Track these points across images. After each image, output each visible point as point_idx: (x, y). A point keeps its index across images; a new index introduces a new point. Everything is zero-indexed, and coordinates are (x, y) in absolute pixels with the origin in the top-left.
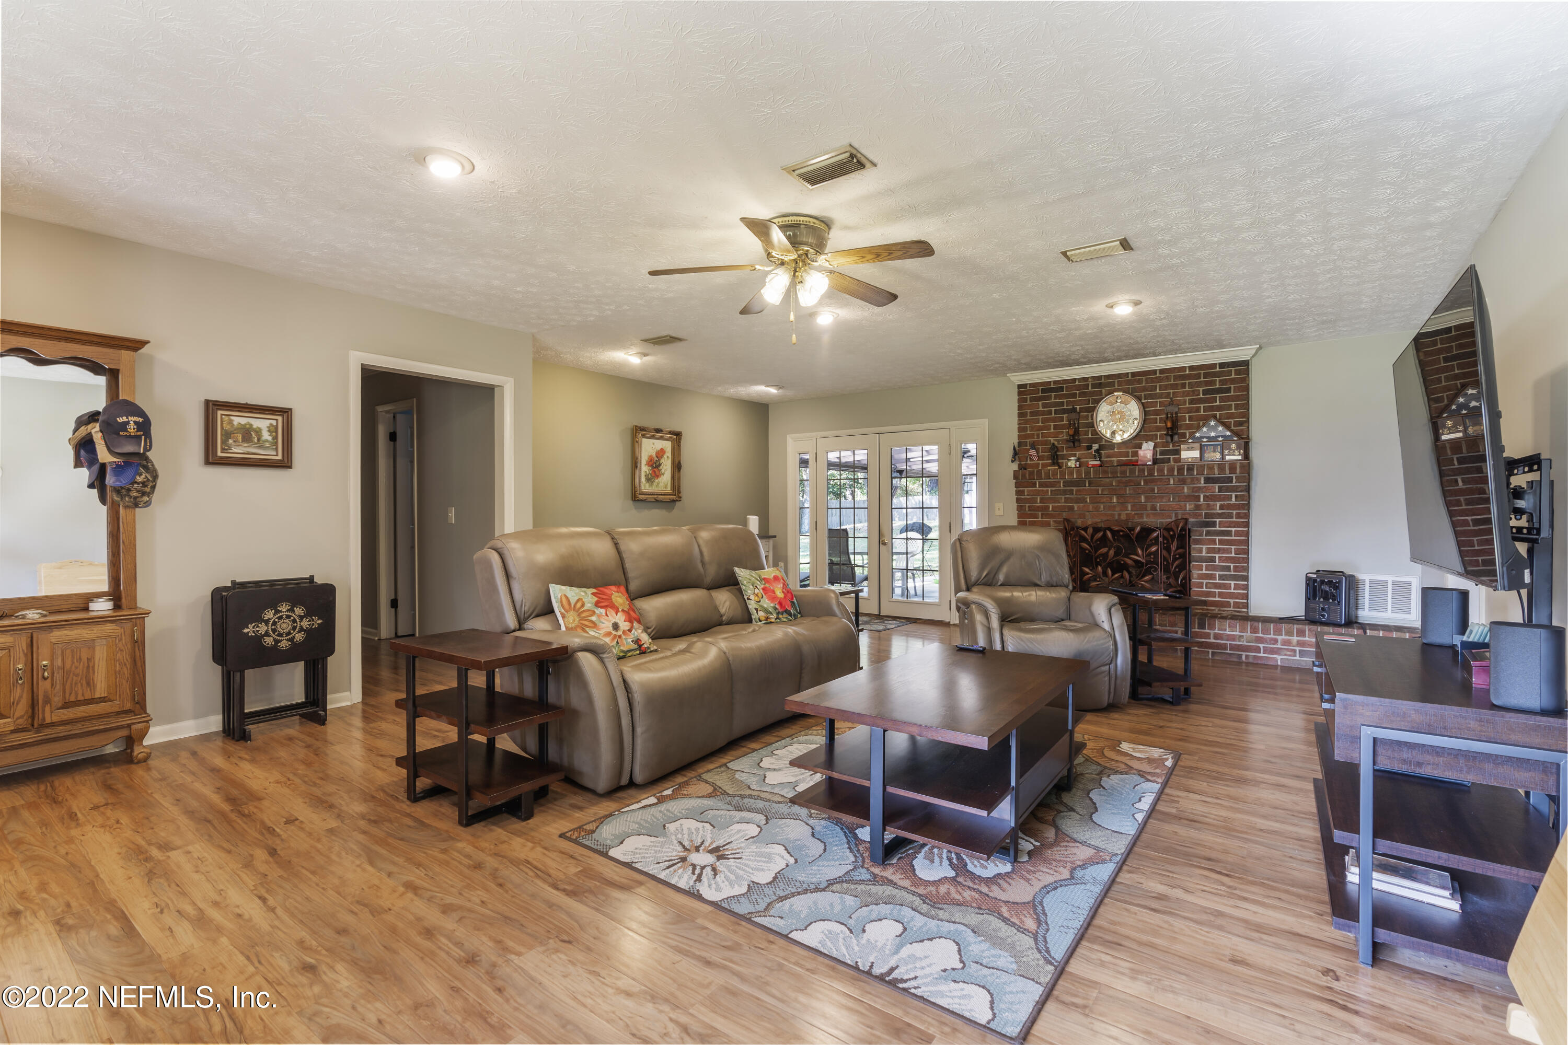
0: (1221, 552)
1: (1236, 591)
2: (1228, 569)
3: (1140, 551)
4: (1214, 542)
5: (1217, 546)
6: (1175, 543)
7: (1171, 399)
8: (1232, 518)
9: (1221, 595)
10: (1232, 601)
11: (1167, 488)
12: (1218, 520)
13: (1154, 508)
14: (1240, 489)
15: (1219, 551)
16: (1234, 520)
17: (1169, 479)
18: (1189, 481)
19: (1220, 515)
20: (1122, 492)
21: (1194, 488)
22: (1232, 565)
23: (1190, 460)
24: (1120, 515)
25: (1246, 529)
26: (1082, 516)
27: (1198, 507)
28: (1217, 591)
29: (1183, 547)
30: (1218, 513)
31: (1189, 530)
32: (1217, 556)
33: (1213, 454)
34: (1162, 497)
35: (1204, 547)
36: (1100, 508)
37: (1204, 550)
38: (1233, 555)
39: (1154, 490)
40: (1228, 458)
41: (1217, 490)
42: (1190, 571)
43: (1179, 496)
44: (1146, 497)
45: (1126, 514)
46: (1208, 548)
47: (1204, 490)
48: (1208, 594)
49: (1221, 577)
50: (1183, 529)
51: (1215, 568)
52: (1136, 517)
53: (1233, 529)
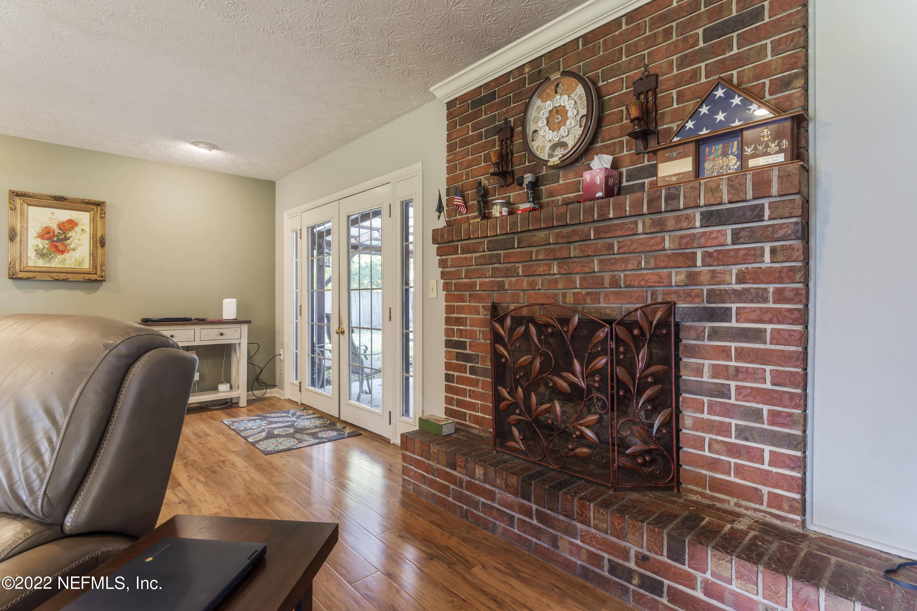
0: (741, 376)
1: (774, 470)
2: (757, 415)
3: (577, 366)
4: (725, 353)
5: (733, 363)
6: (643, 353)
7: (646, 66)
8: (766, 300)
9: (740, 471)
10: (765, 490)
11: (632, 242)
12: (734, 306)
13: (615, 283)
14: (781, 233)
15: (737, 373)
16: (771, 305)
17: (636, 223)
18: (671, 224)
19: (739, 296)
20: (564, 254)
21: (682, 237)
22: (766, 408)
23: (674, 179)
24: (564, 295)
25: (799, 328)
26: (515, 298)
27: (692, 278)
28: (732, 460)
29: (666, 361)
30: (735, 291)
31: (677, 325)
32: (733, 384)
33: (720, 161)
34: (626, 261)
35: (707, 363)
36: (537, 283)
37: (706, 369)
38: (768, 386)
39: (611, 246)
40: (752, 163)
41: (729, 240)
42: (678, 412)
43: (656, 257)
44: (601, 262)
45: (574, 294)
46: (714, 366)
47: (702, 241)
48: (714, 465)
49: (742, 432)
50: (664, 323)
51: (728, 411)
52: (588, 299)
53: (769, 327)
